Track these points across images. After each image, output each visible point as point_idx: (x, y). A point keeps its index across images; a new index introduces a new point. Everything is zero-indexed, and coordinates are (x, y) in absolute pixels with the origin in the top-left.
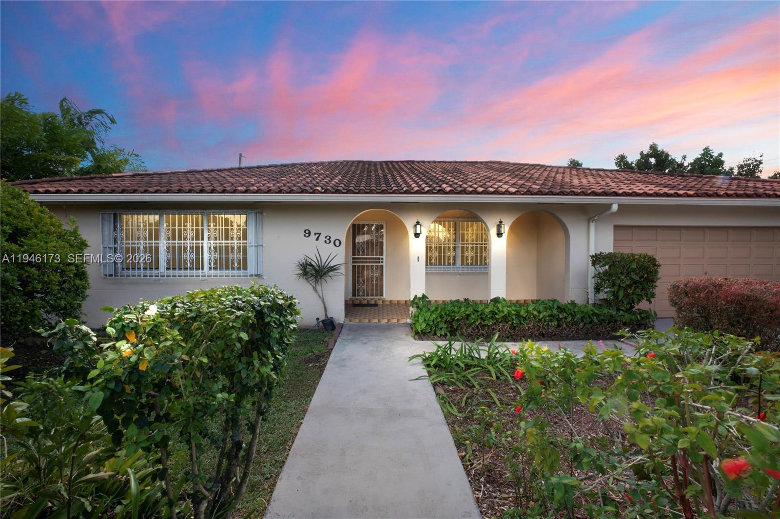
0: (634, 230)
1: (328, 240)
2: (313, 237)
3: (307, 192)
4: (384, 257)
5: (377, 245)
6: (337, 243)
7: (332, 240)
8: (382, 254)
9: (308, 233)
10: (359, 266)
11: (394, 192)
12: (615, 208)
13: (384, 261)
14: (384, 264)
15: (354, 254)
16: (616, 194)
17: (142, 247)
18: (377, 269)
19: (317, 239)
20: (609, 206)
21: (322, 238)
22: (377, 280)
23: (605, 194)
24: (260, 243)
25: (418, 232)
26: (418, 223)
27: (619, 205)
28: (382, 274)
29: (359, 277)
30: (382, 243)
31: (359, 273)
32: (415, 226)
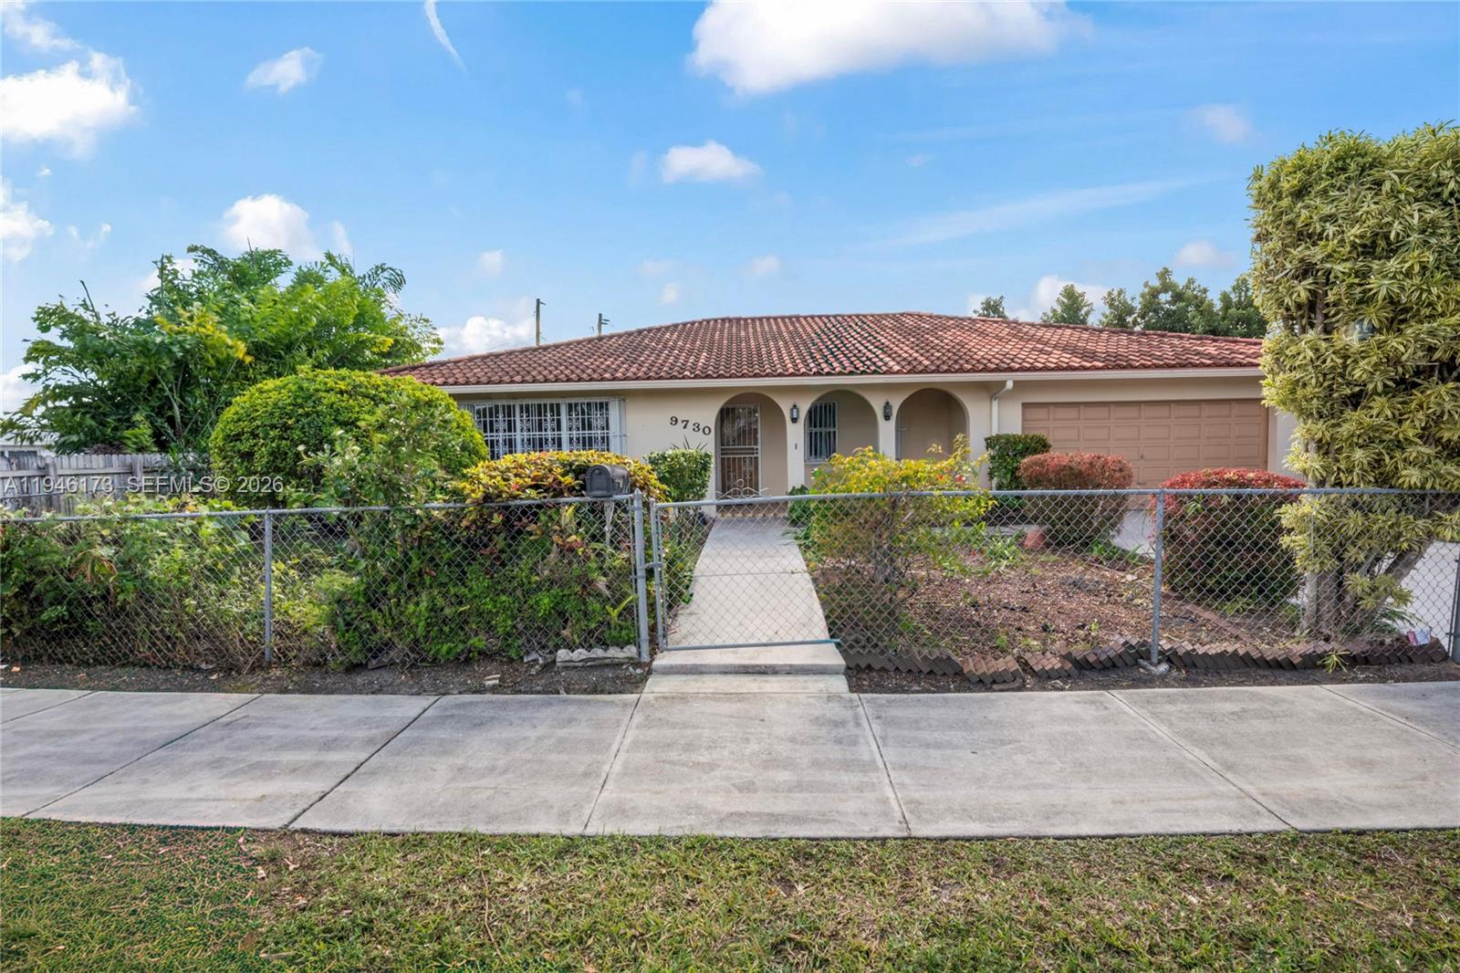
0: (1051, 408)
1: (697, 427)
2: (680, 425)
3: (676, 378)
4: (759, 447)
5: (750, 433)
6: (707, 430)
7: (701, 427)
8: (756, 444)
9: (675, 421)
10: (729, 459)
11: (767, 375)
12: (1010, 385)
13: (759, 451)
14: (759, 456)
15: (722, 444)
16: (1011, 370)
17: (501, 441)
18: (751, 461)
19: (685, 427)
20: (1003, 383)
21: (690, 426)
22: (751, 476)
23: (998, 370)
24: (624, 433)
25: (795, 416)
26: (795, 406)
27: (1015, 382)
28: (756, 468)
29: (729, 472)
30: (756, 430)
31: (729, 467)
32: (792, 410)
